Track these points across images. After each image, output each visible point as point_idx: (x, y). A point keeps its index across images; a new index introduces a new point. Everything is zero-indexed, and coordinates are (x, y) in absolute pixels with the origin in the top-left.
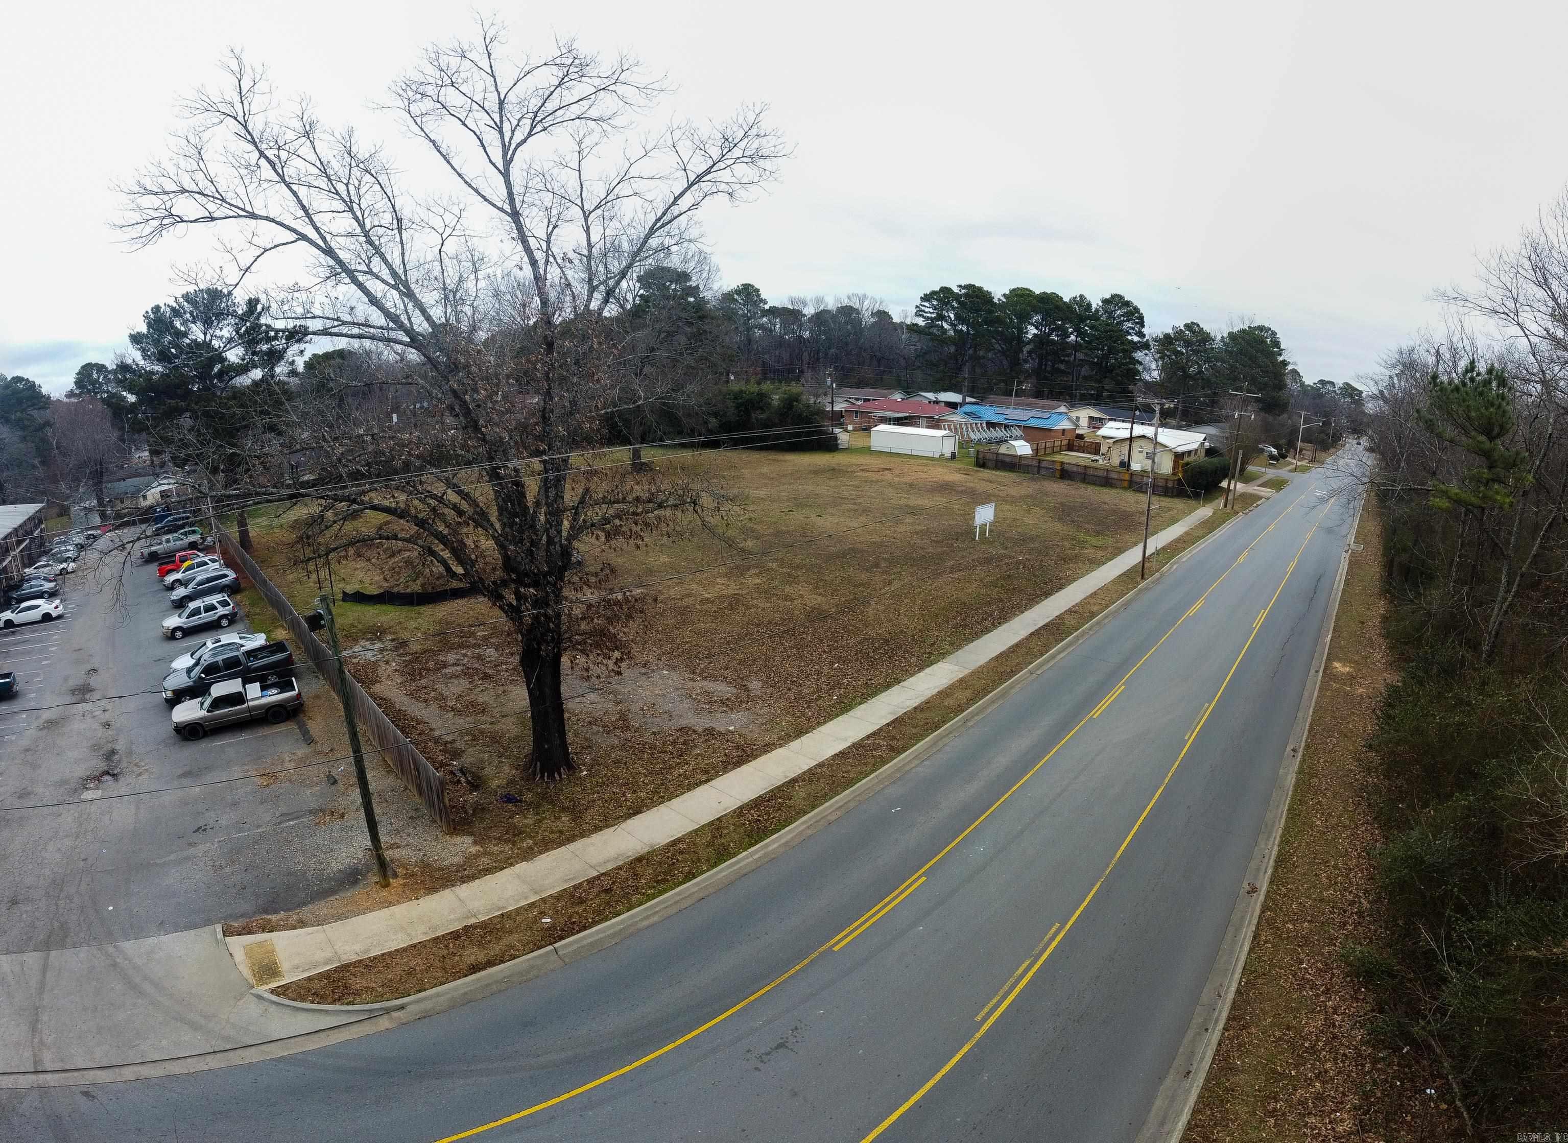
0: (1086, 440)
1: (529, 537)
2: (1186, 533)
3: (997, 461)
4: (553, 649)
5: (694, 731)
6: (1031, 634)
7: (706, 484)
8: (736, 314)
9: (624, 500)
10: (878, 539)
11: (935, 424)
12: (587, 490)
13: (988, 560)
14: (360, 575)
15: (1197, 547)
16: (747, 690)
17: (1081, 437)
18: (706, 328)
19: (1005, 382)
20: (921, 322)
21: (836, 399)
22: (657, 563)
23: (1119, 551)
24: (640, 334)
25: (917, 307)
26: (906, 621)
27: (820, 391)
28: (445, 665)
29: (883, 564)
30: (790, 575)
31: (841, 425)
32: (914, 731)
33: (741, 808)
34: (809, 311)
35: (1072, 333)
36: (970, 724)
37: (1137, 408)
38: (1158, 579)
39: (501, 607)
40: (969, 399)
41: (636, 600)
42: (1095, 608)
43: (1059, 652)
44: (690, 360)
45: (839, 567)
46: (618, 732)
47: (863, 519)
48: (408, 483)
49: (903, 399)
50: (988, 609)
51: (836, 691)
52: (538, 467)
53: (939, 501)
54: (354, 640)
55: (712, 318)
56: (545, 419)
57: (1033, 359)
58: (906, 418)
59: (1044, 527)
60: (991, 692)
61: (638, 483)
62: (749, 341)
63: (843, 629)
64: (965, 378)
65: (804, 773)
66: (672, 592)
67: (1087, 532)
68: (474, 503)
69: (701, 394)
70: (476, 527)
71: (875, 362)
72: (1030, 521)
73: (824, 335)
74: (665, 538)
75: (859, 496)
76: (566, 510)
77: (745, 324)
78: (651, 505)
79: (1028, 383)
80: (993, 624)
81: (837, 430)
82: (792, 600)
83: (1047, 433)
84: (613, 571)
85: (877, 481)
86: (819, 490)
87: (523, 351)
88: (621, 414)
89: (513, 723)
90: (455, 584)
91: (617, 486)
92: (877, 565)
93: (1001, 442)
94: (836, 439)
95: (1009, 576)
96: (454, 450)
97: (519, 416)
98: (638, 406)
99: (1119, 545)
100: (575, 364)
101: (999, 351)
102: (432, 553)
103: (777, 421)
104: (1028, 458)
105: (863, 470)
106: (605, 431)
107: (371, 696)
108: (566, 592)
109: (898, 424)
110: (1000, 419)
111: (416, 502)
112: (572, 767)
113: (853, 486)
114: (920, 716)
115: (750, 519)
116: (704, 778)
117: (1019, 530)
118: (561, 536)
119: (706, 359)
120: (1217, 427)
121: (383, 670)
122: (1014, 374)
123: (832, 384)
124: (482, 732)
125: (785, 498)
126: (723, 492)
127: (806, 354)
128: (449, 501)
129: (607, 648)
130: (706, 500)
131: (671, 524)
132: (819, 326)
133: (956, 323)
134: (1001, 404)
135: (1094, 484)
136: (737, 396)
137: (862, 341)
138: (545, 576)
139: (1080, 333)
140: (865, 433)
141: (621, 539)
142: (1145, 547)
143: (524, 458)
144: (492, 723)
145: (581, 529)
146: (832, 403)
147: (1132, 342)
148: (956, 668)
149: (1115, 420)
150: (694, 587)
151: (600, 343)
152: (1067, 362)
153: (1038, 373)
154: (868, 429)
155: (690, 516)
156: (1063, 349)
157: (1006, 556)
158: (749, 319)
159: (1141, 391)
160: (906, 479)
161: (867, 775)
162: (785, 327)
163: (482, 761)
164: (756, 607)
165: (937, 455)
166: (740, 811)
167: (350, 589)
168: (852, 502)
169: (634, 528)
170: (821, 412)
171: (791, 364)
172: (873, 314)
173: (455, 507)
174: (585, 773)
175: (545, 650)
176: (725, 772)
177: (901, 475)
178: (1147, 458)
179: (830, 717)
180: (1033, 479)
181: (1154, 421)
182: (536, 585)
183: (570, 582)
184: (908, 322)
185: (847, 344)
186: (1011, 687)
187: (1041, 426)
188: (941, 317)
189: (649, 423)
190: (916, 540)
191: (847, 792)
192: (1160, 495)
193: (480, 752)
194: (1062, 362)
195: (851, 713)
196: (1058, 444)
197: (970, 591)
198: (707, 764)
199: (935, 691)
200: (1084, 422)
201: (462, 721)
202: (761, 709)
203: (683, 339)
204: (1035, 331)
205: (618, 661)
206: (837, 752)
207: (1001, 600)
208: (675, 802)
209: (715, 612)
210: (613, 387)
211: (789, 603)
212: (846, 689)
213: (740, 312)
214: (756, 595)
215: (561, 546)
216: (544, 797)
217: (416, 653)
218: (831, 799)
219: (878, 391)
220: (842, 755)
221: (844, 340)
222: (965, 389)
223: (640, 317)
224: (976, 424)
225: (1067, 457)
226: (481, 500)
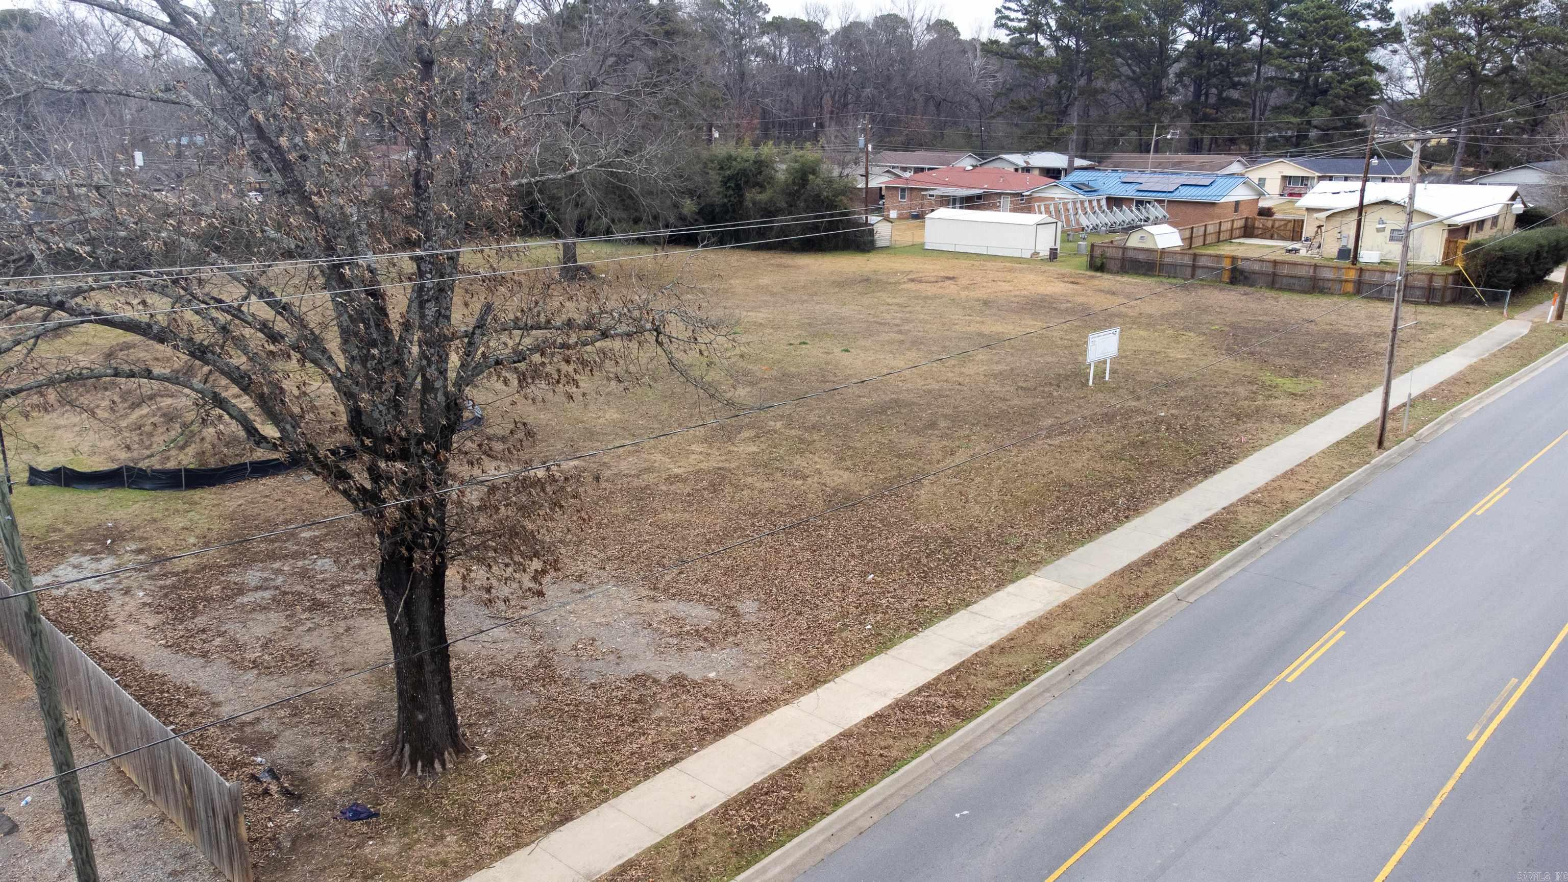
0: (1277, 216)
1: (393, 379)
2: (1472, 368)
3: (1123, 259)
4: (433, 558)
5: (655, 681)
6: (1181, 536)
7: (675, 302)
8: (723, 28)
9: (548, 325)
10: (935, 386)
11: (1024, 203)
12: (488, 308)
13: (1109, 418)
14: (67, 438)
15: (1495, 392)
16: (736, 614)
17: (1266, 213)
18: (676, 50)
19: (1139, 130)
20: (1003, 37)
21: (874, 170)
22: (601, 421)
23: (1337, 400)
24: (572, 56)
25: (998, 11)
26: (977, 510)
27: (849, 157)
28: (241, 590)
29: (943, 424)
30: (802, 440)
31: (879, 210)
32: (990, 684)
33: (726, 806)
34: (832, 25)
35: (1253, 32)
36: (1077, 677)
37: (1373, 154)
38: (1412, 449)
39: (346, 493)
40: (1079, 162)
41: (566, 479)
42: (1292, 497)
43: (1227, 567)
44: (650, 105)
45: (875, 428)
46: (536, 687)
47: (913, 354)
48: (175, 282)
49: (975, 167)
50: (1108, 495)
51: (871, 616)
52: (410, 267)
53: (1032, 324)
54: (56, 554)
55: (686, 35)
56: (419, 188)
57: (1185, 86)
58: (979, 197)
59: (1202, 364)
60: (1112, 627)
61: (570, 299)
62: (742, 75)
63: (881, 521)
64: (1073, 128)
65: (822, 746)
66: (624, 466)
67: (1278, 370)
68: (300, 322)
69: (667, 161)
70: (302, 362)
71: (932, 108)
72: (1178, 354)
73: (855, 64)
74: (613, 383)
75: (907, 321)
76: (454, 336)
77: (735, 46)
78: (590, 333)
79: (1176, 128)
80: (1116, 518)
81: (873, 219)
82: (805, 478)
83: (1210, 210)
84: (530, 434)
85: (935, 297)
86: (847, 311)
87: (381, 71)
88: (543, 187)
89: (365, 681)
90: (261, 454)
91: (537, 303)
92: (933, 425)
93: (1131, 228)
94: (871, 232)
95: (1143, 443)
96: (263, 231)
97: (377, 181)
98: (572, 177)
99: (1337, 391)
100: (468, 100)
101: (1128, 78)
102: (220, 402)
103: (783, 205)
104: (1175, 253)
105: (912, 280)
106: (517, 214)
107: (93, 654)
108: (454, 467)
109: (968, 208)
110: (1129, 192)
111: (189, 315)
112: (460, 748)
113: (898, 305)
114: (999, 660)
115: (742, 356)
116: (670, 756)
117: (1161, 369)
118: (446, 379)
119: (677, 103)
120: (1544, 170)
121: (116, 606)
122: (1152, 114)
123: (866, 145)
124: (308, 700)
125: (795, 324)
126: (702, 314)
127: (827, 97)
128: (253, 315)
129: (522, 555)
130: (676, 328)
131: (621, 362)
132: (848, 51)
133: (1059, 34)
134: (1129, 167)
135: (1290, 289)
136: (724, 163)
137: (912, 74)
138: (419, 443)
139: (1269, 30)
140: (917, 222)
141: (543, 384)
142: (1387, 394)
143: (383, 252)
144: (327, 684)
145: (478, 370)
146: (866, 176)
147: (1368, 33)
148: (1056, 585)
149: (1331, 179)
150: (658, 457)
151: (508, 69)
152: (1244, 85)
153: (1193, 109)
154: (920, 217)
155: (651, 349)
156: (1237, 64)
157: (1137, 411)
158: (742, 38)
159: (1382, 121)
160: (981, 294)
161: (918, 752)
162: (796, 52)
163: (310, 750)
164: (751, 487)
165: (1027, 255)
166: (725, 811)
167: (45, 463)
168: (896, 329)
169: (564, 367)
170: (850, 191)
171: (804, 114)
172: (929, 28)
173: (265, 327)
174: (484, 757)
175: (421, 560)
176: (702, 747)
177: (972, 285)
178: (1392, 239)
179: (860, 658)
180: (1184, 287)
181: (1407, 173)
182: (404, 456)
183: (460, 450)
184: (984, 38)
185: (889, 79)
186: (1145, 621)
187: (1199, 199)
188: (1036, 27)
189: (588, 204)
190: (994, 386)
191: (887, 780)
192: (1417, 303)
193: (306, 735)
194: (1234, 86)
195: (893, 652)
196: (1226, 226)
197: (1079, 466)
198: (674, 734)
199: (1022, 622)
200: (1273, 186)
201: (273, 683)
202: (757, 644)
203: (640, 68)
204: (1190, 37)
205: (537, 576)
206: (871, 713)
207: (1129, 480)
208: (625, 799)
209: (689, 495)
210: (528, 142)
211: (800, 482)
212: (885, 613)
213: (729, 26)
214: (750, 470)
215: (446, 394)
216: (416, 802)
217: (186, 572)
218: (863, 791)
219: (937, 154)
220: (879, 718)
221: (886, 73)
222: (1072, 146)
223: (575, 27)
224: (1090, 202)
225: (1241, 248)
226: (313, 320)
